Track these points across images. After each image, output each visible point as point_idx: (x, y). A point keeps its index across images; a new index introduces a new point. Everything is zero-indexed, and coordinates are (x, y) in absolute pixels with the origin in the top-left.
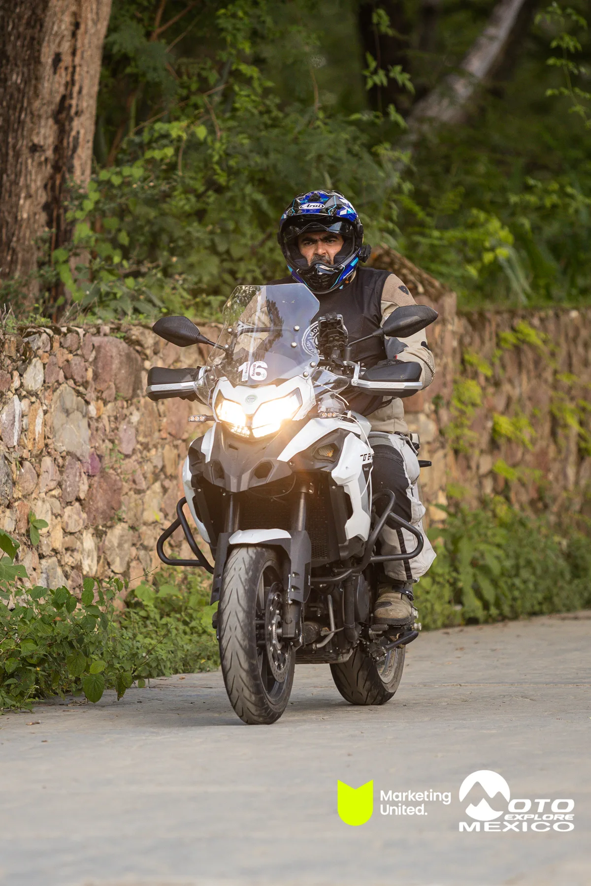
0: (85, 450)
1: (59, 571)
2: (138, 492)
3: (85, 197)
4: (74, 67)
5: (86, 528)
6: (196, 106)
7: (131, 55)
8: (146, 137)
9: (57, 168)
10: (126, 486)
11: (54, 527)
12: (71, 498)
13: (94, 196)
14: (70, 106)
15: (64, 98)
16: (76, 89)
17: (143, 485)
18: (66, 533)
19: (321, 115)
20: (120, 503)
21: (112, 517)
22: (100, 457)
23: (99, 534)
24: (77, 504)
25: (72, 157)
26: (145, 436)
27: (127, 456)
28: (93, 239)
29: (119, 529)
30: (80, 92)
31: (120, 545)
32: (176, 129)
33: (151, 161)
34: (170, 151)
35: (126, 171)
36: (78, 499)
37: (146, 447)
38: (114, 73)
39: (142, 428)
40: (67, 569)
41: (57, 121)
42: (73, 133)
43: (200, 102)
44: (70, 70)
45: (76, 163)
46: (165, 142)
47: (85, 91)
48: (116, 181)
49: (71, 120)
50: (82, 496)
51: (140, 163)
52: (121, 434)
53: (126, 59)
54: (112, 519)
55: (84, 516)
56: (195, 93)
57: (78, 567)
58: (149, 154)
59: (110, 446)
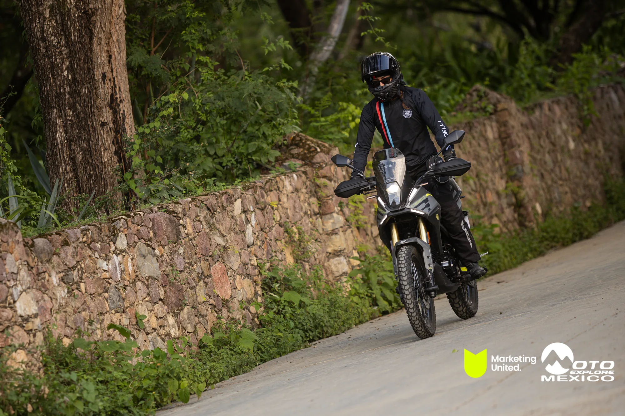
0: (159, 273)
1: (159, 338)
2: (192, 288)
3: (134, 143)
4: (114, 78)
5: (168, 313)
6: (181, 83)
7: (143, 65)
8: (158, 105)
9: (117, 132)
10: (185, 287)
11: (151, 317)
12: (157, 300)
13: (138, 142)
14: (117, 98)
15: (112, 95)
16: (117, 89)
17: (194, 284)
18: (158, 318)
19: (246, 73)
20: (184, 297)
21: (180, 304)
22: (167, 275)
23: (176, 315)
24: (160, 302)
25: (123, 124)
26: (189, 259)
27: (181, 271)
28: (143, 164)
29: (186, 310)
30: (120, 90)
31: (189, 318)
32: (172, 98)
33: (163, 117)
34: (171, 110)
35: (151, 125)
36: (160, 300)
37: (191, 264)
38: (136, 76)
39: (186, 255)
40: (163, 336)
41: (111, 108)
42: (121, 112)
43: (183, 81)
44: (112, 80)
45: (126, 127)
46: (167, 106)
47: (122, 89)
48: (147, 131)
49: (119, 105)
50: (162, 297)
51: (157, 119)
52: (176, 261)
53: (140, 67)
54: (181, 305)
55: (166, 307)
56: (180, 77)
57: (169, 334)
58: (161, 114)
59: (171, 268)
